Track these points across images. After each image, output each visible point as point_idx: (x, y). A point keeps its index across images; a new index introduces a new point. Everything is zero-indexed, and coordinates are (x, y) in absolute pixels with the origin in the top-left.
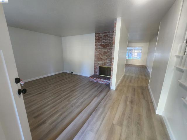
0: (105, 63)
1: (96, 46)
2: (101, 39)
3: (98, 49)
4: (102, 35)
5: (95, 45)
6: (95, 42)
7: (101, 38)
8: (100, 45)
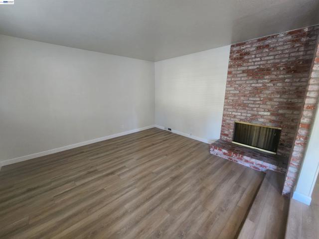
0: (253, 115)
1: (230, 76)
2: (246, 57)
3: (237, 82)
4: (252, 47)
5: (229, 73)
6: (230, 67)
7: (248, 53)
8: (244, 72)
